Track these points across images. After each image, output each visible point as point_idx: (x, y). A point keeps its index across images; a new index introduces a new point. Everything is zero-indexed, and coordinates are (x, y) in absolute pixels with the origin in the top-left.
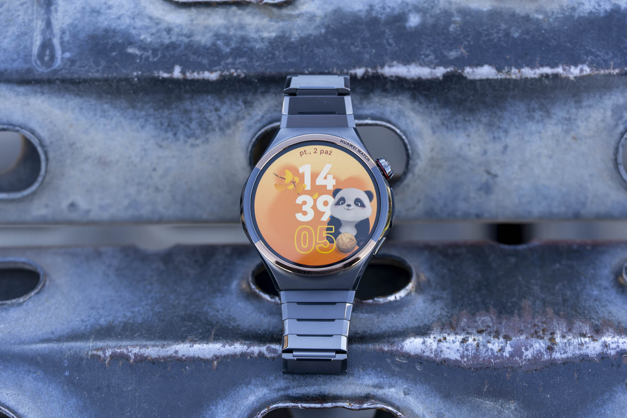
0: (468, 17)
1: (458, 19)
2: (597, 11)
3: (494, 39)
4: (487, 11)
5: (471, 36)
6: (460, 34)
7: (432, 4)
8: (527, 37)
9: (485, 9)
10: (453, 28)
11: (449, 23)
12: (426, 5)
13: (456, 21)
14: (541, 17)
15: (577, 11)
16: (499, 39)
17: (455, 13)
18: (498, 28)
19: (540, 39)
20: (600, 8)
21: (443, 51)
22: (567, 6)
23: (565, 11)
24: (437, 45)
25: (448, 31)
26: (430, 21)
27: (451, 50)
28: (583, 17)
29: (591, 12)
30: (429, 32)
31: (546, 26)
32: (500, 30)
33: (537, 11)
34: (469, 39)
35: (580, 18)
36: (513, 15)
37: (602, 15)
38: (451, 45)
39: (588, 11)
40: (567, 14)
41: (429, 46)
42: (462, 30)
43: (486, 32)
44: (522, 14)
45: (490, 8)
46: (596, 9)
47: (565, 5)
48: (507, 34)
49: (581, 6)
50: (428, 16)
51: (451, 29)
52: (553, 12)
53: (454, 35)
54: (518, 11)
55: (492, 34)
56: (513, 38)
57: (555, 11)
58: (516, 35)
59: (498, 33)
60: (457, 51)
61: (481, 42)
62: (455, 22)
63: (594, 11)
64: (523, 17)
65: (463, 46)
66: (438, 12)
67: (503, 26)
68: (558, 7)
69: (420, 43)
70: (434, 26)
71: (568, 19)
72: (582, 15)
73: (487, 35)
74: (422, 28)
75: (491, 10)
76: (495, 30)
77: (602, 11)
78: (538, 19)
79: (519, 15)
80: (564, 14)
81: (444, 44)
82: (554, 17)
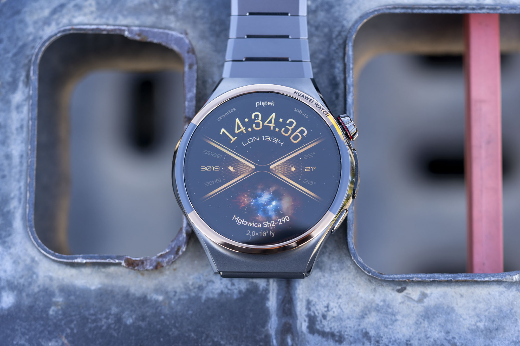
0: (72, 298)
1: (59, 299)
2: (229, 292)
3: (103, 326)
4: (95, 290)
5: (75, 322)
6: (62, 319)
7: (30, 280)
8: (143, 324)
9: (93, 288)
10: (53, 311)
11: (49, 305)
12: (22, 281)
13: (58, 302)
14: (160, 298)
15: (205, 291)
16: (109, 327)
17: (57, 292)
18: (108, 312)
19: (159, 326)
20: (233, 287)
21: (40, 340)
22: (193, 285)
23: (190, 290)
24: (33, 333)
25: (48, 315)
26: (27, 302)
27: (50, 340)
28: (212, 299)
29: (222, 293)
30: (24, 315)
31: (166, 310)
32: (110, 314)
33: (157, 291)
34: (72, 326)
35: (208, 300)
36: (127, 295)
37: (235, 297)
38: (50, 333)
39: (219, 291)
40: (193, 294)
41: (24, 334)
42: (64, 314)
43: (93, 318)
44: (138, 294)
45: (99, 286)
46: (229, 289)
47: (191, 283)
48: (119, 320)
49: (210, 284)
50: (24, 294)
51: (51, 312)
52: (175, 292)
53: (55, 321)
54: (132, 290)
55: (101, 320)
56: (126, 325)
57: (178, 290)
58: (129, 321)
59: (107, 318)
60: (57, 341)
61: (87, 330)
62: (56, 304)
63: (226, 291)
64: (139, 298)
65: (64, 335)
66: (36, 290)
67: (114, 310)
68: (182, 285)
69: (13, 330)
70: (31, 308)
71: (194, 300)
72: (211, 296)
73: (94, 321)
74: (17, 307)
75: (100, 289)
76: (104, 315)
77: (236, 291)
78: (156, 301)
79: (134, 295)
80: (189, 295)
81: (42, 332)
82: (176, 298)
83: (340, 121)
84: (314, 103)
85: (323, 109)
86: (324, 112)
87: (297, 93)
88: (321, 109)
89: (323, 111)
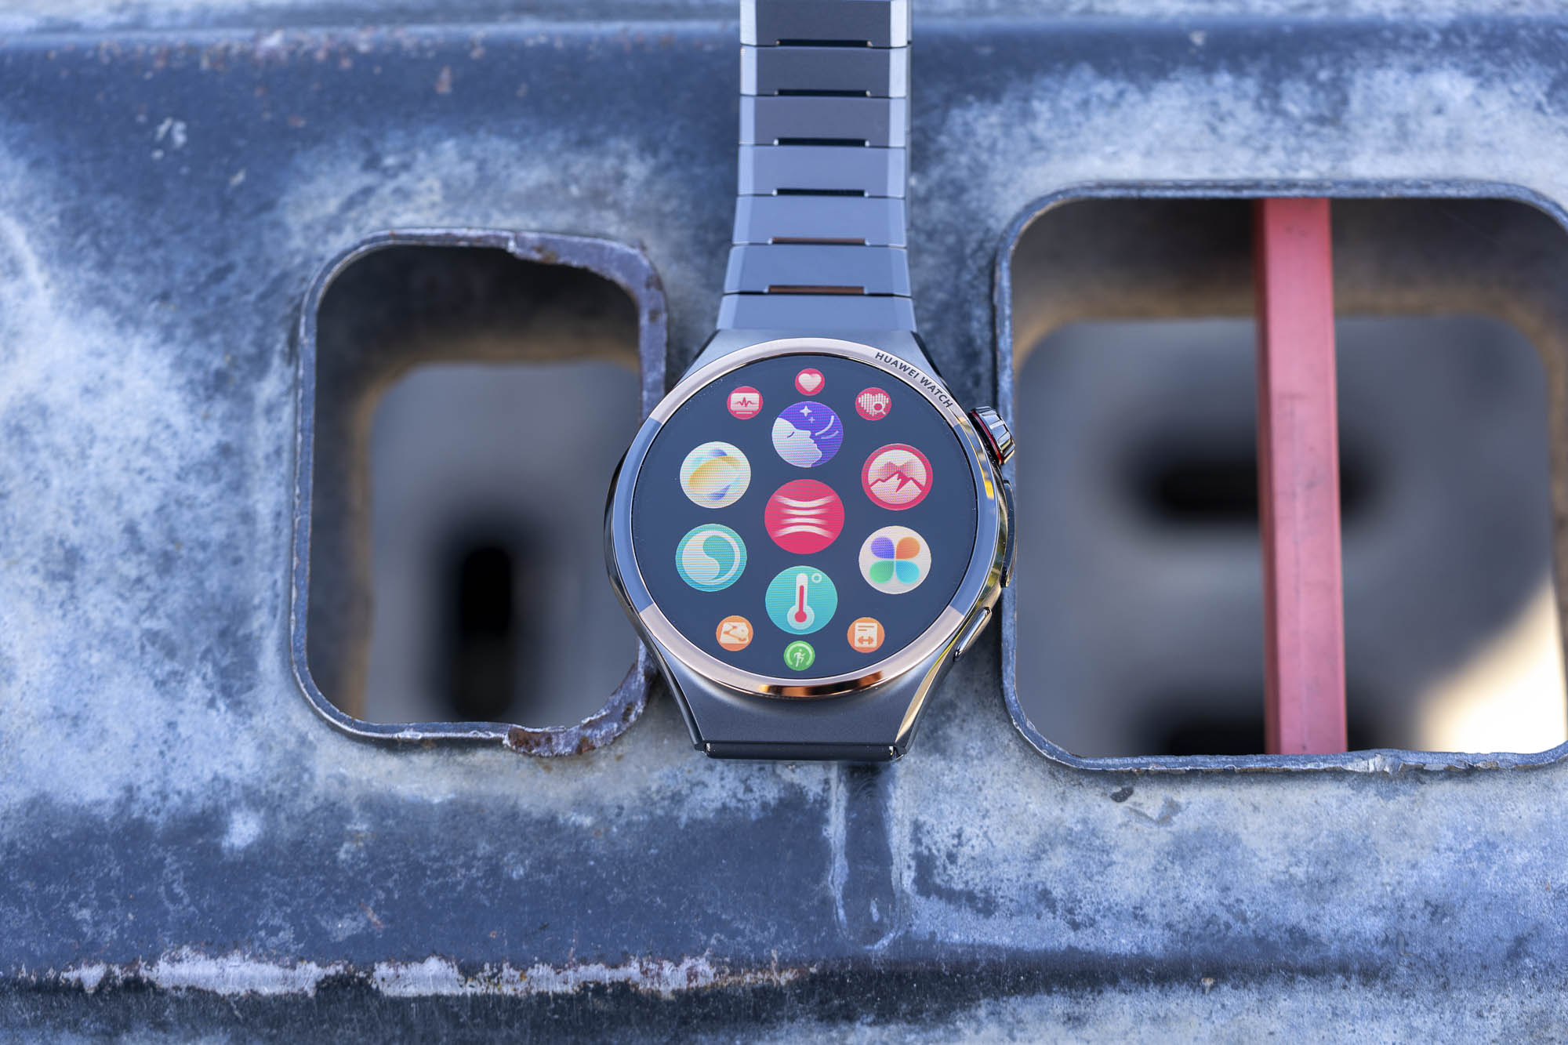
0: (390, 822)
1: (361, 826)
2: (740, 805)
3: (459, 883)
4: (441, 804)
5: (396, 876)
6: (368, 871)
7: (295, 785)
8: (547, 879)
9: (436, 800)
10: (347, 852)
11: (338, 839)
12: (277, 787)
13: (358, 832)
14: (587, 821)
15: (687, 806)
16: (471, 886)
17: (355, 809)
18: (471, 853)
19: (583, 883)
20: (750, 796)
21: (318, 917)
22: (658, 791)
23: (654, 804)
24: (302, 901)
25: (335, 861)
26: (287, 832)
27: (341, 917)
28: (702, 822)
29: (724, 808)
30: (281, 863)
31: (599, 848)
32: (474, 857)
33: (578, 806)
34: (390, 884)
35: (693, 823)
36: (513, 815)
37: (753, 817)
38: (340, 900)
39: (718, 805)
40: (659, 812)
41: (280, 903)
42: (372, 858)
43: (436, 866)
44: (536, 814)
45: (451, 796)
46: (739, 800)
47: (654, 788)
48: (494, 870)
49: (697, 789)
50: (282, 816)
51: (342, 855)
52: (621, 808)
53: (351, 874)
54: (525, 804)
55: (454, 870)
56: (510, 880)
57: (626, 804)
58: (518, 873)
59: (468, 866)
60: (354, 919)
61: (422, 893)
62: (353, 836)
63: (733, 804)
64: (539, 822)
65: (372, 904)
66: (310, 806)
67: (484, 848)
68: (634, 793)
69: (257, 896)
70: (297, 846)
71: (660, 826)
72: (700, 815)
73: (440, 873)
74: (266, 844)
75: (451, 802)
76: (462, 858)
77: (755, 805)
78: (578, 828)
79: (528, 814)
80: (651, 814)
81: (322, 898)
82: (623, 821)
83: (977, 418)
84: (919, 379)
85: (939, 391)
86: (942, 398)
87: (882, 357)
88: (935, 391)
89: (940, 394)
